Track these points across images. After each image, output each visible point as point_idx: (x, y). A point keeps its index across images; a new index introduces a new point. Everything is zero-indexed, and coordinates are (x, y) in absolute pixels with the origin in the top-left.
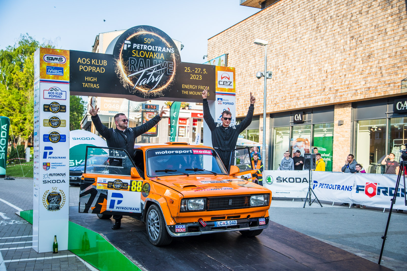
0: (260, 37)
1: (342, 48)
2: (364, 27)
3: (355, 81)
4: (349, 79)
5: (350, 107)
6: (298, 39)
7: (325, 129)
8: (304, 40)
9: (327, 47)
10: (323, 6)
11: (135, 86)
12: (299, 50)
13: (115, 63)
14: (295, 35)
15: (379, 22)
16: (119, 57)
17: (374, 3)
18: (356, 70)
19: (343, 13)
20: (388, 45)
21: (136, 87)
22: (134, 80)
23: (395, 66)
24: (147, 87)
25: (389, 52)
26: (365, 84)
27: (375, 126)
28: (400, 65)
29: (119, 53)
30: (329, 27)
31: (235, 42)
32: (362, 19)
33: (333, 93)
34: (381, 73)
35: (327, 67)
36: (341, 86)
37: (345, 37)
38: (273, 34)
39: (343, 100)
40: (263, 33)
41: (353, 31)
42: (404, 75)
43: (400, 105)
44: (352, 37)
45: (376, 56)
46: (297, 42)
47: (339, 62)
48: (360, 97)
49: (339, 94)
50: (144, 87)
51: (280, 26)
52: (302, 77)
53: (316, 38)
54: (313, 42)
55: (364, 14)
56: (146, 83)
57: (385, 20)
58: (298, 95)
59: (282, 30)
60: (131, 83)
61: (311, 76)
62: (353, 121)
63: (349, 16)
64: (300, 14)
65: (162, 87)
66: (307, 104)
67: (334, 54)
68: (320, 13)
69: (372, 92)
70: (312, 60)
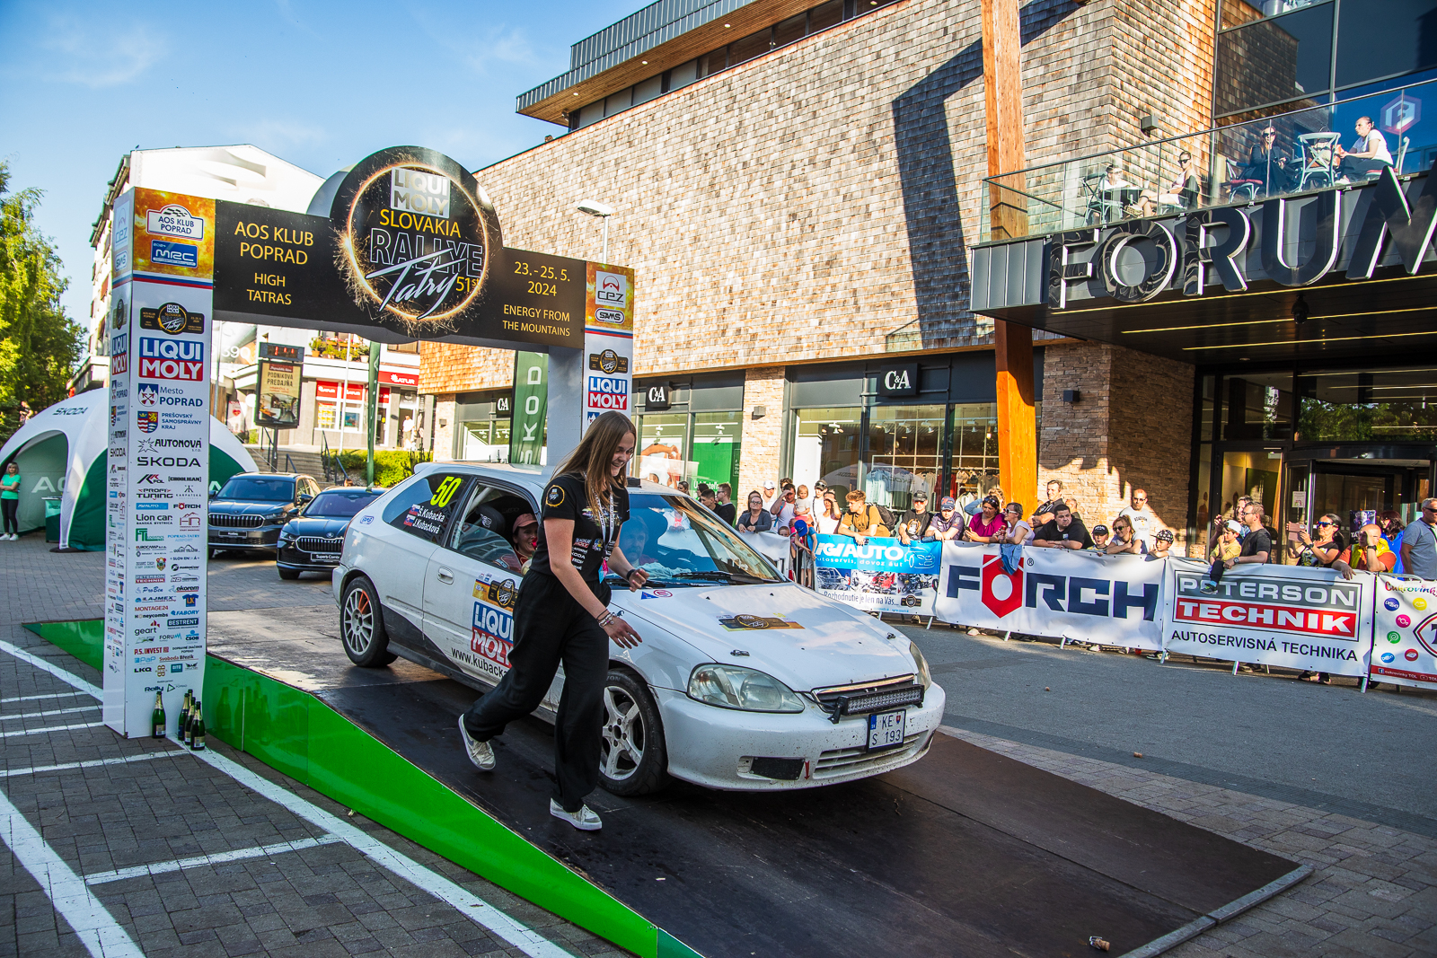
0: (570, 195)
1: (768, 237)
2: (820, 195)
3: (796, 318)
4: (783, 311)
5: (781, 377)
6: (665, 208)
7: (720, 426)
8: (678, 211)
9: (733, 232)
10: (726, 136)
11: (384, 304)
12: (664, 234)
13: (336, 239)
14: (656, 197)
15: (854, 187)
16: (345, 224)
17: (842, 144)
18: (799, 291)
19: (772, 158)
20: (871, 240)
21: (388, 306)
22: (383, 286)
23: (887, 290)
24: (414, 306)
25: (873, 257)
26: (820, 324)
27: (834, 424)
28: (896, 289)
29: (348, 214)
30: (740, 187)
31: (503, 202)
32: (815, 177)
33: (745, 342)
34: (856, 303)
35: (732, 279)
36: (764, 326)
37: (777, 212)
38: (602, 190)
39: (766, 360)
40: (576, 186)
41: (796, 202)
42: (904, 313)
43: (892, 378)
44: (794, 216)
45: (845, 263)
46: (662, 214)
47: (761, 269)
48: (805, 355)
49: (758, 345)
50: (406, 307)
51: (620, 172)
52: (671, 300)
53: (707, 210)
54: (699, 219)
55: (820, 165)
56: (412, 298)
57: (866, 185)
58: (659, 342)
59: (625, 182)
60: (375, 296)
61: (694, 296)
62: (786, 410)
63: (787, 167)
64: (670, 149)
65: (452, 308)
66: (681, 365)
67: (750, 249)
68: (720, 152)
69: (835, 345)
70: (697, 259)
